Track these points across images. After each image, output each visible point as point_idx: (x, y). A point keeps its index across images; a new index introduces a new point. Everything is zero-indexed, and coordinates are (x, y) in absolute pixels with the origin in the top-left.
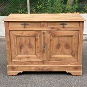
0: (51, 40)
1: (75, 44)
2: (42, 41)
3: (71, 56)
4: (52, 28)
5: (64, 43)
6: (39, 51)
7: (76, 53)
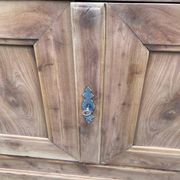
0: (133, 72)
2: (78, 76)
6: (61, 125)
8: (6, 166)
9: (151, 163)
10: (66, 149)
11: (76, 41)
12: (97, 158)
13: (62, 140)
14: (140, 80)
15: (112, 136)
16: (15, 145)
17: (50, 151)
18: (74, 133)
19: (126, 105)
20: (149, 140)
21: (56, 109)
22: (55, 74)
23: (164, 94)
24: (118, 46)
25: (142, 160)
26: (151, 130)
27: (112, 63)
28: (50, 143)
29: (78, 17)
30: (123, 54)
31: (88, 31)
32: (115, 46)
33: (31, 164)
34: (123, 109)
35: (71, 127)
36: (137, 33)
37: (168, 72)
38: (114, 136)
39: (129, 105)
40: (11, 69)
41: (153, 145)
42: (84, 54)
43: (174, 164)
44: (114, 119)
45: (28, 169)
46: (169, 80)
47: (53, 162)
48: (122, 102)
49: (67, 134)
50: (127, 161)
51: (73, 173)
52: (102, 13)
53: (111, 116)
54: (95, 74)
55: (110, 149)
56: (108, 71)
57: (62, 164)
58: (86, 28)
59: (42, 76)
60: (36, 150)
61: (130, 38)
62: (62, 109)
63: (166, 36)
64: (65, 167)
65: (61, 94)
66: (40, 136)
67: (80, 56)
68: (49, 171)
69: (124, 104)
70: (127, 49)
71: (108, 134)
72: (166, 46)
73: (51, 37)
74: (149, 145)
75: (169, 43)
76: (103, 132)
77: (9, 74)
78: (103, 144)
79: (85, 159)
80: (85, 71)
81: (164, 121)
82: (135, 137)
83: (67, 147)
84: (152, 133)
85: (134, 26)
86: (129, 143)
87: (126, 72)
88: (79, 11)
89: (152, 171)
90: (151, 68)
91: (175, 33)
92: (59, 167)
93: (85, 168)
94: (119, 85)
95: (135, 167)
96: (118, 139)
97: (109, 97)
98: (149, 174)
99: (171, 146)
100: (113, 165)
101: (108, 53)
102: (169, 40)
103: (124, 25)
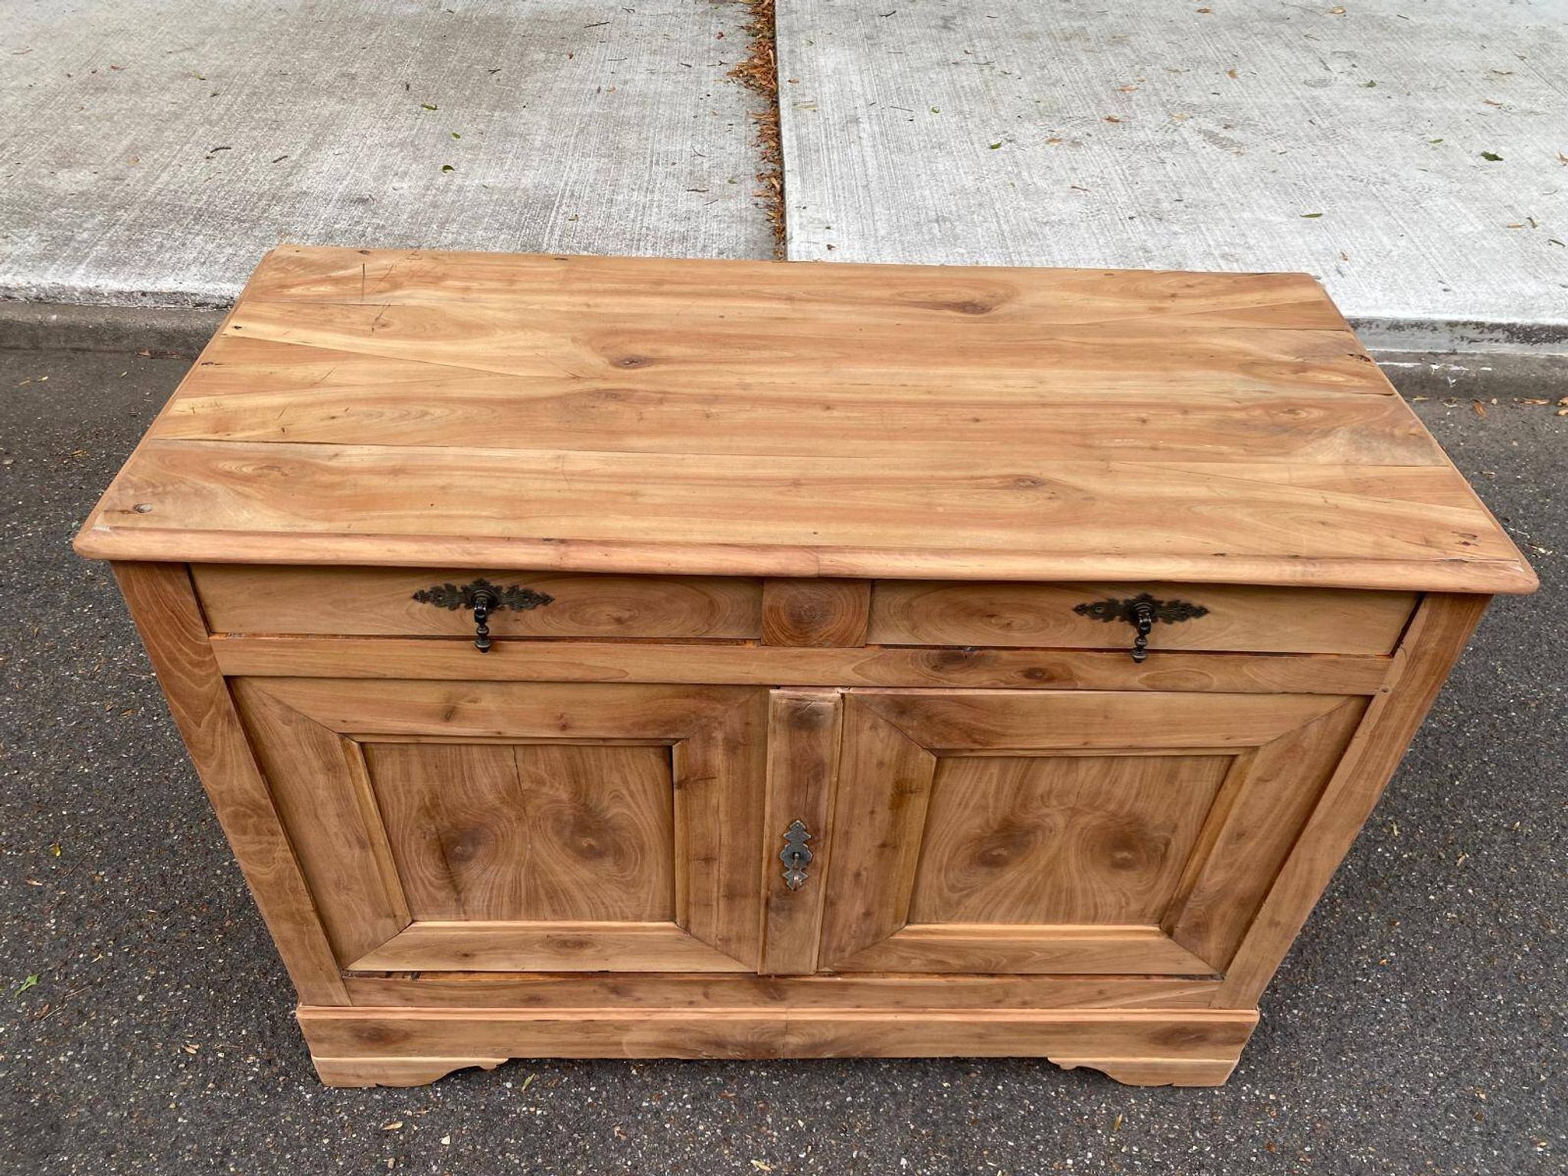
0: (902, 793)
1: (1240, 835)
2: (773, 803)
3: (1148, 933)
4: (952, 657)
5: (1091, 819)
6: (716, 892)
7: (1227, 909)
8: (533, 1001)
9: (955, 963)
10: (725, 946)
11: (777, 746)
12: (808, 961)
13: (716, 924)
14: (918, 804)
15: (852, 909)
16: (578, 944)
17: (677, 954)
18: (749, 908)
19: (888, 847)
20: (949, 910)
21: (708, 860)
22: (718, 796)
23: (978, 821)
24: (870, 751)
25: (933, 956)
26: (953, 888)
27: (855, 777)
28: (680, 934)
29: (785, 714)
30: (881, 764)
31: (805, 734)
32: (862, 753)
33: (615, 990)
34: (880, 855)
35: (745, 896)
36: (910, 732)
37: (982, 786)
38: (859, 908)
39: (895, 848)
40: (602, 784)
41: (960, 920)
42: (793, 765)
43: (1016, 960)
44: (858, 875)
45: (604, 1003)
46: (984, 796)
47: (679, 980)
48: (879, 842)
49: (730, 909)
50: (893, 961)
51: (736, 1004)
52: (837, 709)
53: (852, 867)
54: (817, 798)
55: (846, 936)
56: (846, 790)
57: (707, 984)
58: (800, 728)
59: (684, 799)
60: (633, 953)
61: (896, 740)
62: (724, 860)
63: (969, 736)
64: (715, 990)
65: (725, 830)
66: (652, 919)
67: (783, 769)
68: (667, 1003)
69: (883, 846)
70: (890, 755)
71: (842, 907)
72: (972, 750)
73: (719, 735)
74: (949, 920)
75: (977, 746)
76: (829, 903)
77: (593, 795)
78: (828, 927)
79: (776, 965)
80: (793, 794)
81: (985, 870)
82: (912, 905)
83: (726, 941)
84: (956, 896)
85: (905, 722)
86: (896, 919)
87: (888, 790)
88: (788, 707)
89: (961, 981)
90: (944, 780)
91: (985, 732)
92: (701, 990)
93: (776, 987)
94: (872, 812)
95: (913, 974)
96: (867, 914)
97: (847, 833)
98: (951, 989)
99: (1004, 920)
100: (855, 973)
101: (848, 763)
102: (975, 741)
103: (881, 722)
